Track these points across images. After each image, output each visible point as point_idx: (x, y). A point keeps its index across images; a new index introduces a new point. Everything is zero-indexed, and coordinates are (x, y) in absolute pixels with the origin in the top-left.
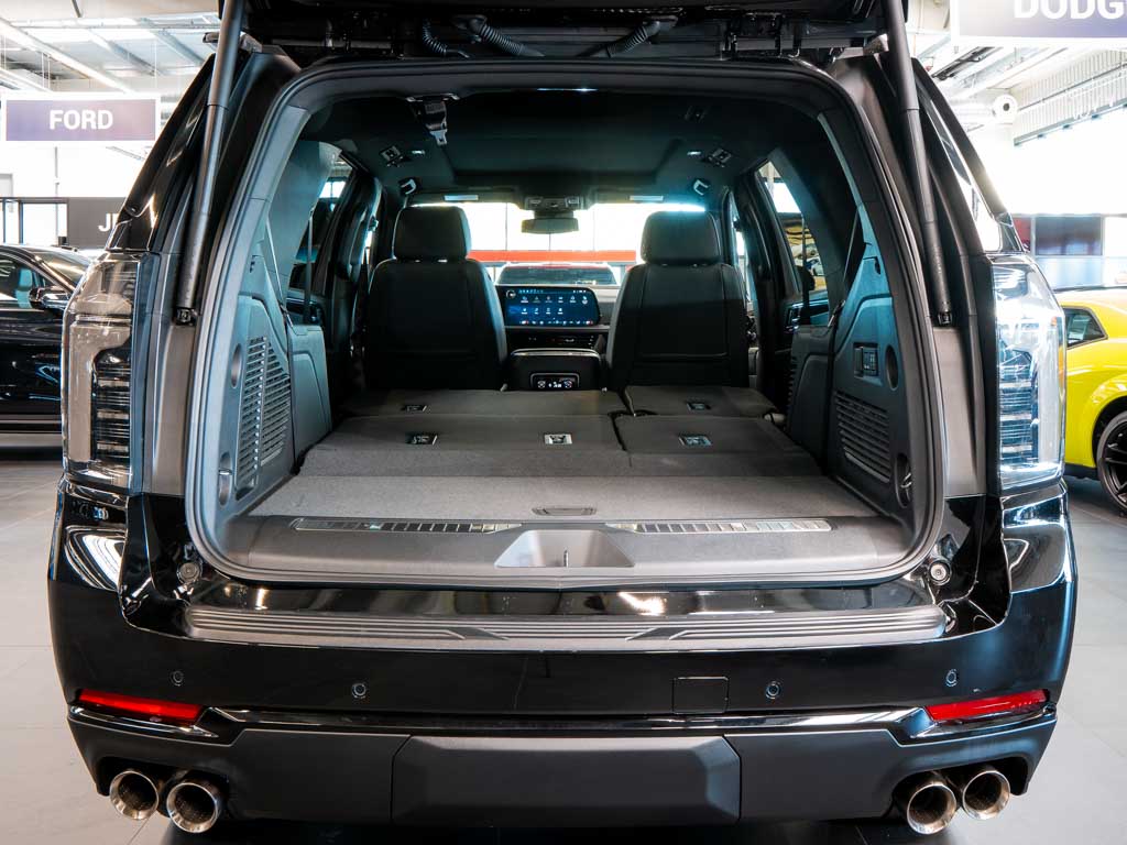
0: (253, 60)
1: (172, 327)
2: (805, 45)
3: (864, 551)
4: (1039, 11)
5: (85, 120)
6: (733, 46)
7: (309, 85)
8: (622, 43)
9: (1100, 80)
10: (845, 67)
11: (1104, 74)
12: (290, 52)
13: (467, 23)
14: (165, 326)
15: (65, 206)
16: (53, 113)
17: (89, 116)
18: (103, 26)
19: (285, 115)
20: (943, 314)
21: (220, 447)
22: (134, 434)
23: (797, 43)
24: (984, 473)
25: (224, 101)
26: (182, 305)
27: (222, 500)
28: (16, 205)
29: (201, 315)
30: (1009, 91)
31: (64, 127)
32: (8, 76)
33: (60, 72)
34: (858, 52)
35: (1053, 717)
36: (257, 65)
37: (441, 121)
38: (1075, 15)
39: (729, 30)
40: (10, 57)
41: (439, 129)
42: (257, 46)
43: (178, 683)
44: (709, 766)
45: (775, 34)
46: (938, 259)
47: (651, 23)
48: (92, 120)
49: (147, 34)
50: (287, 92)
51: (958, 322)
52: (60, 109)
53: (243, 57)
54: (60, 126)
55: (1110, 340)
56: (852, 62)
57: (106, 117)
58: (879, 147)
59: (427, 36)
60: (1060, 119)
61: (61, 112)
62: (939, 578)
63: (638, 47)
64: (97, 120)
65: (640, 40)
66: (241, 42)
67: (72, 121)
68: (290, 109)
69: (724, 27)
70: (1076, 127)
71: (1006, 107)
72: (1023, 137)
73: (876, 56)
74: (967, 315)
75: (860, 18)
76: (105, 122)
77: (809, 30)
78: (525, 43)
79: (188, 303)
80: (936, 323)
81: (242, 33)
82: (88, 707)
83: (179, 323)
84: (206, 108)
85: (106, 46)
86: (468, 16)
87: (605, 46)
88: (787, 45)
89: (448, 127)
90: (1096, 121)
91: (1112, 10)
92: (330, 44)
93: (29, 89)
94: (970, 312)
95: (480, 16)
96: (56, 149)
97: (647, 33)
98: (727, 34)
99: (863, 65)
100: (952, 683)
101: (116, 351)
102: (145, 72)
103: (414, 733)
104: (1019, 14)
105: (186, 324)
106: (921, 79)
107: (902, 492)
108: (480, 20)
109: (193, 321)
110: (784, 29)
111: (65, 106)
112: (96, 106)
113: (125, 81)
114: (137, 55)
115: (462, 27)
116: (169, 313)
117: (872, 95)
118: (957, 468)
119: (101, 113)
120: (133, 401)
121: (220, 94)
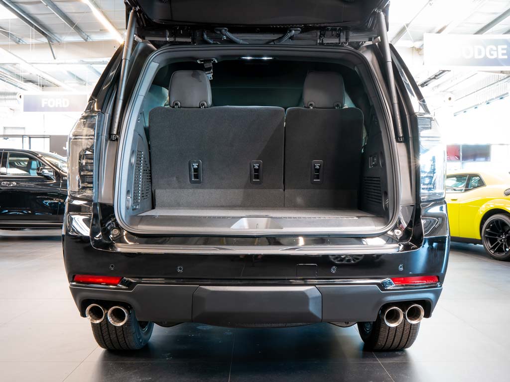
0: (139, 45)
1: (109, 142)
2: (350, 40)
3: (370, 225)
4: (462, 55)
6: (322, 41)
7: (161, 54)
8: (280, 39)
9: (490, 87)
10: (365, 49)
11: (491, 84)
12: (152, 42)
13: (220, 31)
14: (106, 141)
15: (49, 139)
16: (44, 100)
17: (58, 101)
18: (65, 63)
19: (151, 65)
20: (400, 137)
21: (127, 187)
22: (95, 179)
23: (347, 39)
24: (415, 196)
25: (128, 58)
26: (112, 133)
27: (127, 208)
28: (28, 138)
29: (120, 137)
30: (451, 92)
31: (48, 106)
32: (24, 85)
33: (46, 84)
34: (370, 43)
35: (441, 286)
36: (140, 47)
37: (210, 71)
38: (477, 56)
39: (321, 34)
40: (25, 77)
41: (210, 73)
42: (140, 40)
43: (112, 269)
44: (310, 297)
45: (338, 36)
46: (398, 117)
47: (291, 31)
48: (60, 103)
49: (83, 67)
50: (152, 56)
51: (406, 140)
52: (46, 98)
53: (135, 43)
55: (487, 187)
56: (368, 47)
57: (66, 102)
58: (377, 77)
59: (205, 36)
60: (473, 105)
62: (398, 235)
63: (286, 41)
64: (62, 103)
65: (286, 38)
66: (134, 38)
67: (51, 104)
68: (153, 63)
69: (319, 34)
70: (479, 108)
71: (450, 99)
72: (457, 113)
73: (377, 44)
74: (409, 137)
75: (370, 30)
76: (66, 104)
77: (351, 34)
78: (242, 39)
79: (115, 132)
80: (397, 141)
81: (135, 35)
82: (78, 282)
83: (112, 140)
84: (122, 60)
85: (66, 73)
86: (221, 28)
87: (273, 41)
88: (343, 40)
89: (213, 73)
90: (488, 105)
91: (492, 55)
92: (168, 39)
93: (33, 90)
94: (410, 136)
95: (226, 28)
96: (44, 115)
97: (289, 35)
98: (320, 37)
99: (372, 48)
100: (402, 269)
101: (87, 149)
102: (82, 84)
103: (200, 285)
105: (114, 140)
106: (392, 50)
107: (386, 205)
108: (225, 30)
109: (117, 140)
110: (342, 34)
111: (48, 97)
112: (62, 97)
113: (73, 87)
114: (79, 77)
115: (219, 32)
116: (108, 136)
117: (375, 58)
118: (405, 194)
119: (64, 100)
120: (95, 168)
121: (126, 55)
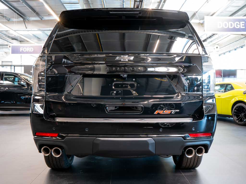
4: (223, 26)
5: (28, 50)
9: (236, 42)
11: (237, 41)
15: (23, 67)
16: (21, 48)
17: (28, 49)
18: (31, 30)
28: (14, 67)
30: (218, 44)
31: (23, 51)
32: (12, 41)
33: (22, 40)
35: (213, 138)
38: (230, 27)
40: (12, 37)
43: (54, 129)
44: (150, 143)
48: (29, 50)
49: (40, 32)
52: (22, 47)
54: (22, 51)
55: (235, 90)
57: (32, 49)
60: (228, 50)
61: (23, 48)
64: (30, 50)
67: (25, 50)
70: (231, 52)
71: (217, 48)
72: (220, 54)
76: (32, 50)
82: (37, 136)
85: (32, 35)
90: (236, 51)
91: (237, 26)
93: (15, 43)
96: (21, 56)
100: (194, 130)
101: (42, 72)
102: (39, 40)
103: (97, 137)
104: (219, 27)
111: (23, 47)
112: (30, 47)
113: (35, 42)
114: (38, 37)
119: (31, 48)
